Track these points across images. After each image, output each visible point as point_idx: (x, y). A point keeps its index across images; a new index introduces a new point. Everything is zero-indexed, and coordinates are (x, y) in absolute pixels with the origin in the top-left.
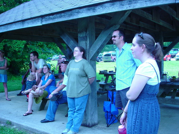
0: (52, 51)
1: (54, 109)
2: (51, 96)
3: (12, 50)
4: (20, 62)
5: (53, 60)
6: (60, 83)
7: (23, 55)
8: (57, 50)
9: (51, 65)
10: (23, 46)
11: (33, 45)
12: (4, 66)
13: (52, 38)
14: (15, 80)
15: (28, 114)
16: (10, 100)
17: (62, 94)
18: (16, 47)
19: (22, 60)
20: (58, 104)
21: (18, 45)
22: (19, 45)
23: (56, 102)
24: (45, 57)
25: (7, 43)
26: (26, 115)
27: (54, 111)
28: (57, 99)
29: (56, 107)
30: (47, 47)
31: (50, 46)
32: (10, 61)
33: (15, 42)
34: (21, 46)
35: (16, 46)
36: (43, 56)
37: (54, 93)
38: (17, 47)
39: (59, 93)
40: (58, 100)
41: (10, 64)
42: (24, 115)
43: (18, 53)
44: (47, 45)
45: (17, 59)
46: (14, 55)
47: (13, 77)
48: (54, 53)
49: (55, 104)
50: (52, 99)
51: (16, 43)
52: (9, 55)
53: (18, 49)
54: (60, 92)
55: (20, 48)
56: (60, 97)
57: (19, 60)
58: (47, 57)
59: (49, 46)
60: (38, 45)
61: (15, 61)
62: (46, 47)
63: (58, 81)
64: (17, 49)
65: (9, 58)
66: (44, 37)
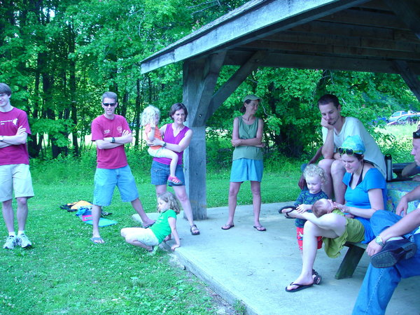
0: (390, 101)
1: (383, 293)
2: (373, 247)
3: (285, 96)
4: (305, 127)
5: (394, 124)
6: (409, 201)
7: (312, 109)
8: (404, 96)
9: (388, 135)
10: (313, 87)
11: (340, 83)
12: (255, 137)
13: (391, 60)
14: (291, 171)
15: (301, 287)
16: (265, 230)
17: (415, 245)
18: (296, 88)
19: (309, 121)
20: (399, 275)
21: (299, 84)
22: (304, 84)
23: (390, 271)
24: (371, 114)
25: (274, 81)
26: (293, 290)
27: (382, 299)
28: (394, 262)
29: (390, 287)
30: (376, 87)
31: (385, 85)
32: (281, 123)
33: (293, 77)
34: (308, 86)
35: (294, 86)
36: (364, 112)
37: (385, 238)
38: (299, 90)
39: (405, 240)
40: (397, 263)
41: (281, 130)
42: (289, 288)
43: (302, 105)
44: (378, 83)
45: (298, 118)
46: (292, 110)
47: (286, 163)
48: (397, 106)
49: (388, 278)
50: (377, 261)
51: (297, 78)
52: (278, 108)
53: (300, 93)
54: (408, 236)
55: (306, 90)
56: (408, 256)
57: (303, 123)
58: (374, 115)
59: (383, 86)
60: (355, 85)
61: (294, 123)
62: (374, 89)
63: (404, 193)
64: (297, 94)
65: (278, 116)
66: (367, 58)
